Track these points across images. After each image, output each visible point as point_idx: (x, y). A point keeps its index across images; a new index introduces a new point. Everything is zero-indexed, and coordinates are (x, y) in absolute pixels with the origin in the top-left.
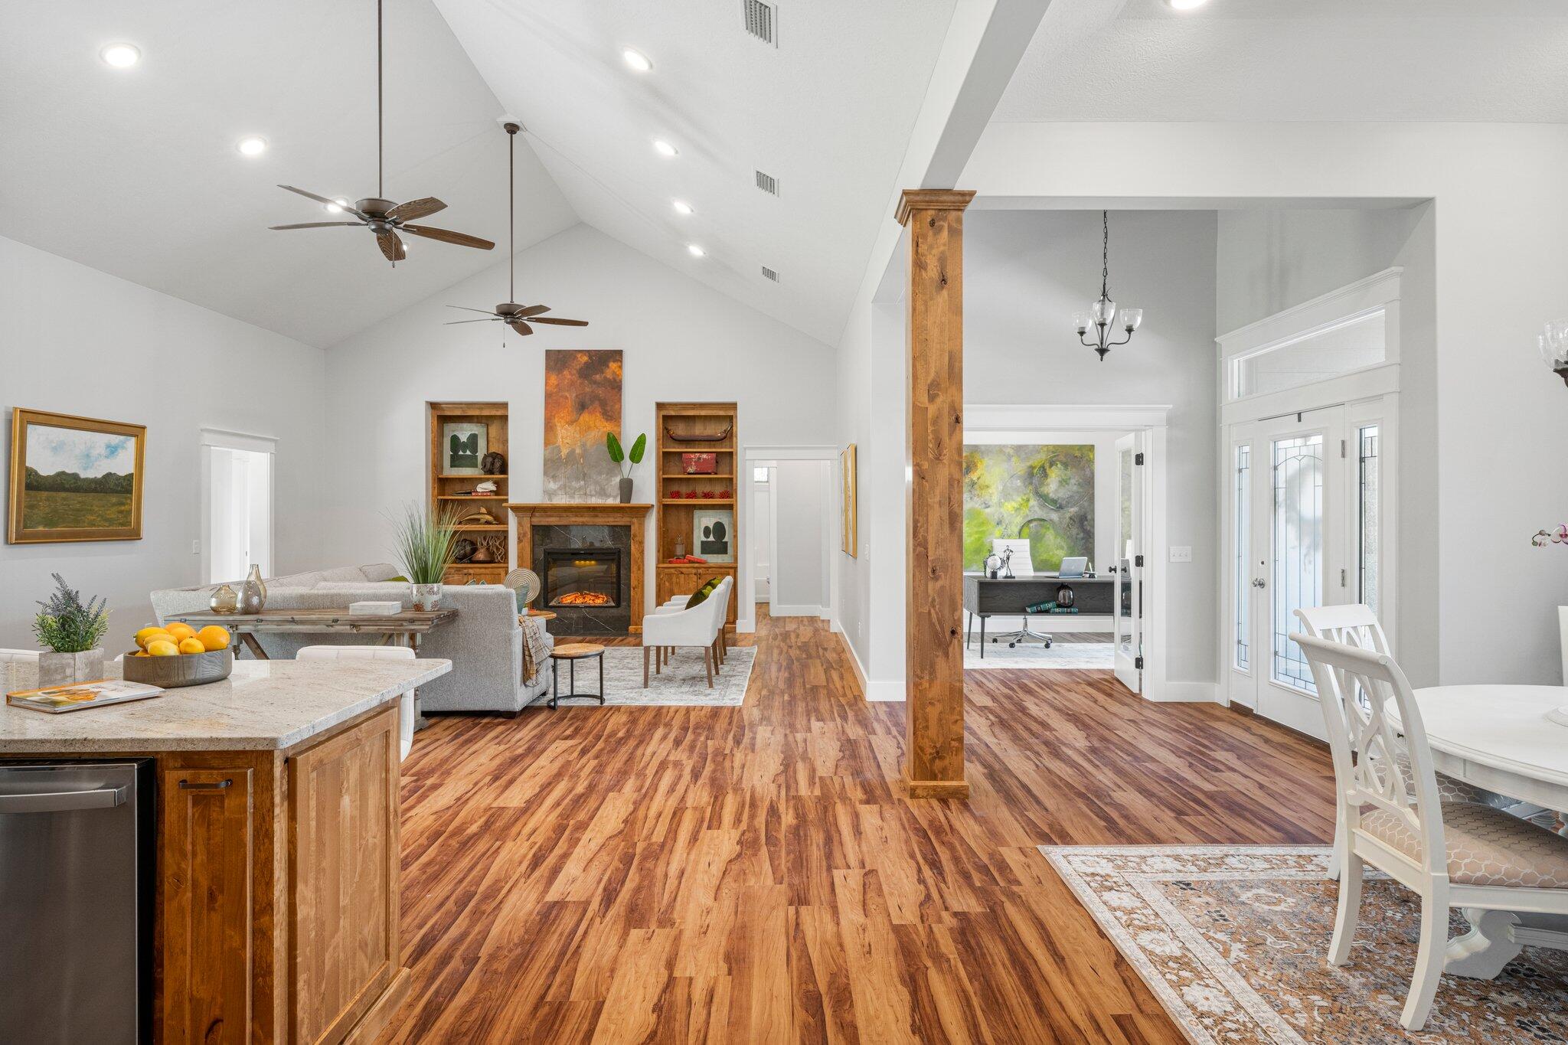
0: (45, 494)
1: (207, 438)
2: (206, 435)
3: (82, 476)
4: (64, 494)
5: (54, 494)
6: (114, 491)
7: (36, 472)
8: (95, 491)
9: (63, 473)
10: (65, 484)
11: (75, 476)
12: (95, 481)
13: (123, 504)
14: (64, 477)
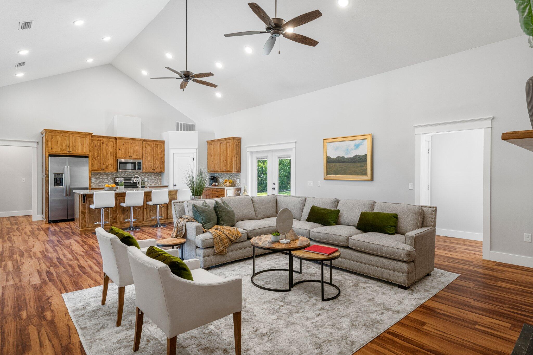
0: (334, 164)
1: (418, 131)
2: (416, 129)
3: (346, 157)
4: (340, 164)
5: (336, 164)
6: (359, 162)
7: (330, 158)
8: (351, 162)
9: (339, 157)
10: (340, 160)
11: (343, 157)
12: (351, 158)
13: (363, 166)
14: (339, 158)
